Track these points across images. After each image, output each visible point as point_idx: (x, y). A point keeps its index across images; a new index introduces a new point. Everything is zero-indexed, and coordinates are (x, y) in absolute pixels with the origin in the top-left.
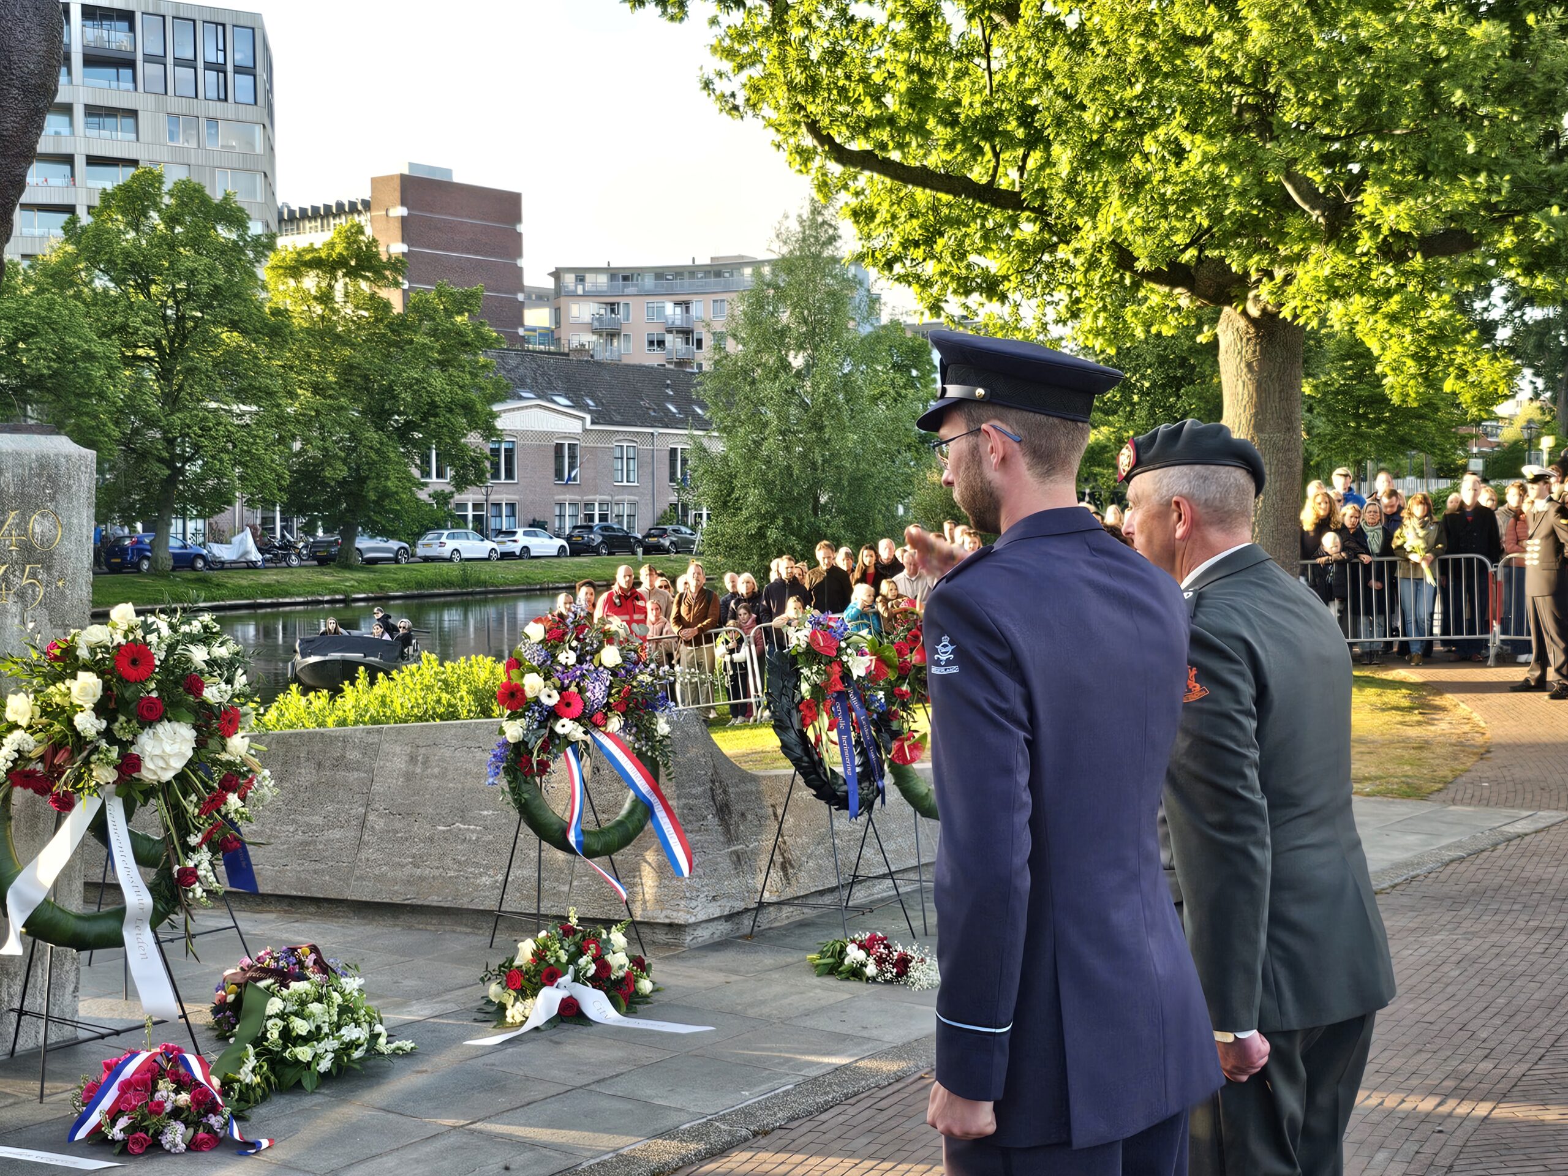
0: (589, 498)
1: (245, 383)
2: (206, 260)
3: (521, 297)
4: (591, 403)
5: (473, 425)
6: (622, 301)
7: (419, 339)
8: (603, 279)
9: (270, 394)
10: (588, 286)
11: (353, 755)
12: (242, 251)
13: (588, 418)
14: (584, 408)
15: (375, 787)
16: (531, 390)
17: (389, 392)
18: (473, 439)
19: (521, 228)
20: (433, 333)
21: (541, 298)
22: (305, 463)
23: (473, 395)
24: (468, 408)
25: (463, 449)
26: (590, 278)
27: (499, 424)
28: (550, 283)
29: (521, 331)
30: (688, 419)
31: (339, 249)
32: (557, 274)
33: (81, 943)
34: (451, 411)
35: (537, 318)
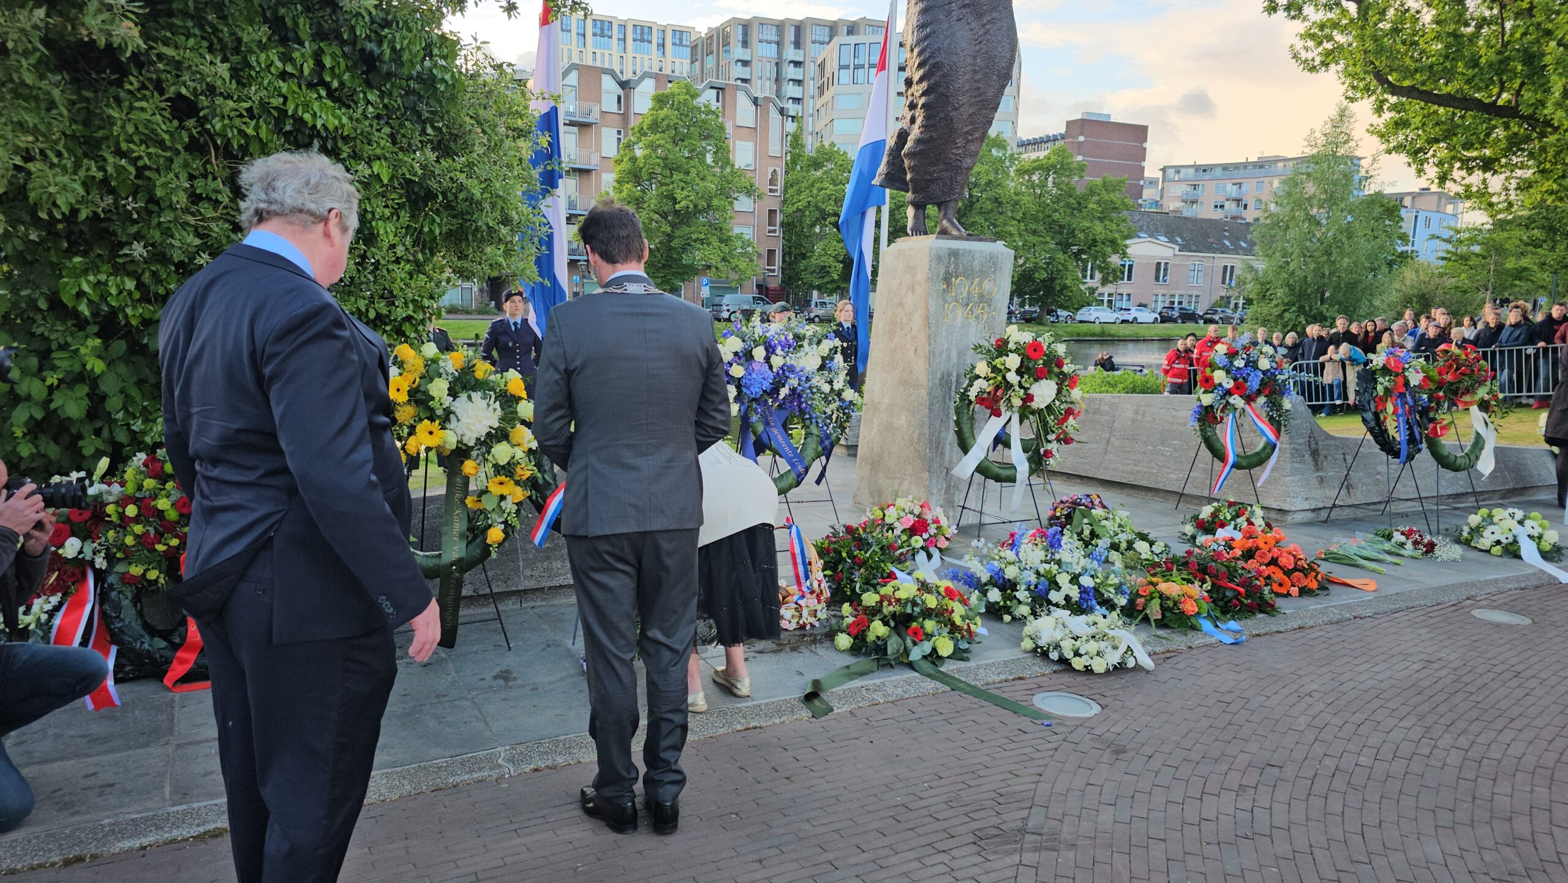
0: (1172, 292)
1: (998, 229)
2: (986, 167)
3: (1142, 183)
4: (1179, 239)
5: (1115, 252)
6: (1200, 183)
7: (1091, 206)
8: (1191, 171)
9: (1011, 235)
10: (1182, 175)
11: (1105, 408)
12: (1003, 162)
13: (1177, 248)
14: (1176, 243)
15: (1116, 424)
16: (1146, 232)
17: (1072, 232)
18: (1115, 260)
19: (1147, 145)
20: (1098, 203)
21: (1153, 182)
22: (1024, 271)
23: (1117, 235)
24: (1113, 242)
25: (1108, 264)
26: (1183, 170)
27: (1129, 251)
28: (1160, 175)
29: (1140, 201)
30: (1237, 250)
31: (1053, 159)
32: (1164, 170)
33: (998, 479)
34: (1104, 243)
35: (1148, 194)
